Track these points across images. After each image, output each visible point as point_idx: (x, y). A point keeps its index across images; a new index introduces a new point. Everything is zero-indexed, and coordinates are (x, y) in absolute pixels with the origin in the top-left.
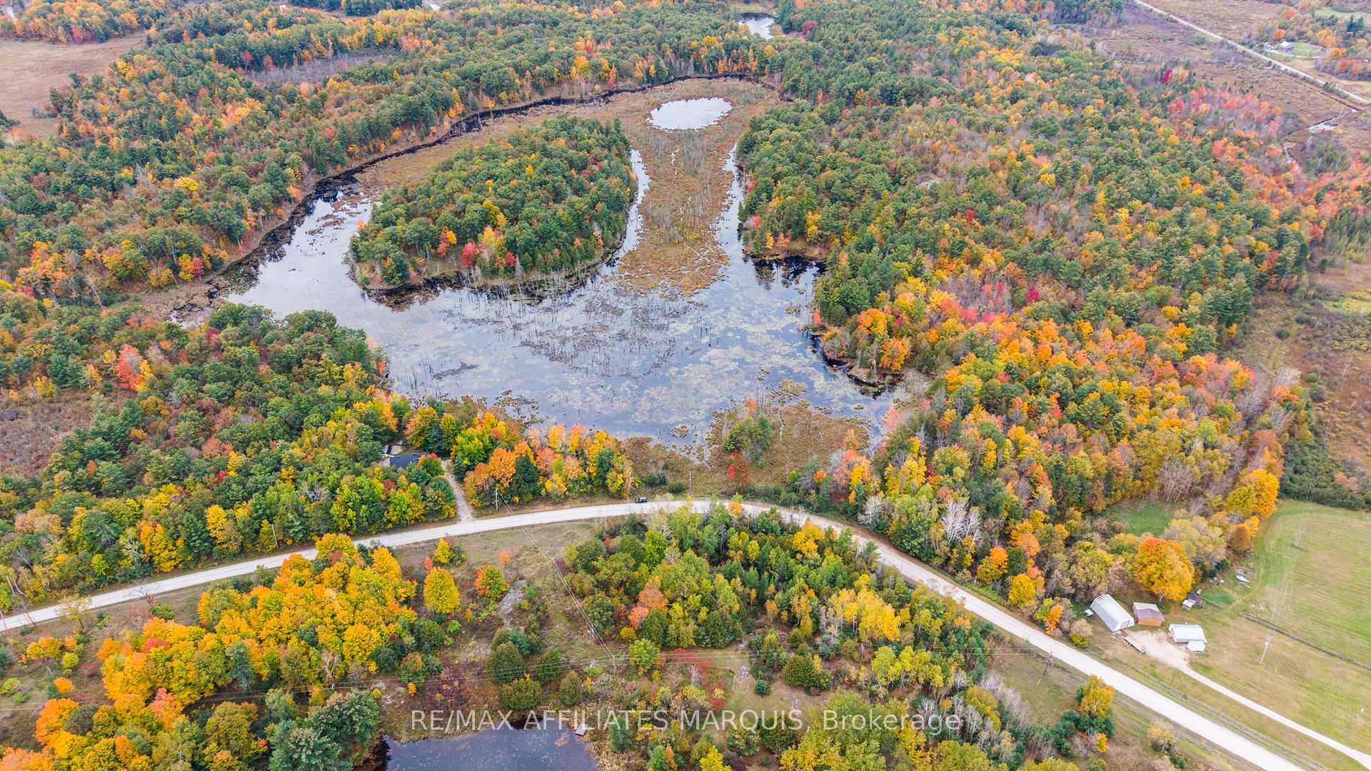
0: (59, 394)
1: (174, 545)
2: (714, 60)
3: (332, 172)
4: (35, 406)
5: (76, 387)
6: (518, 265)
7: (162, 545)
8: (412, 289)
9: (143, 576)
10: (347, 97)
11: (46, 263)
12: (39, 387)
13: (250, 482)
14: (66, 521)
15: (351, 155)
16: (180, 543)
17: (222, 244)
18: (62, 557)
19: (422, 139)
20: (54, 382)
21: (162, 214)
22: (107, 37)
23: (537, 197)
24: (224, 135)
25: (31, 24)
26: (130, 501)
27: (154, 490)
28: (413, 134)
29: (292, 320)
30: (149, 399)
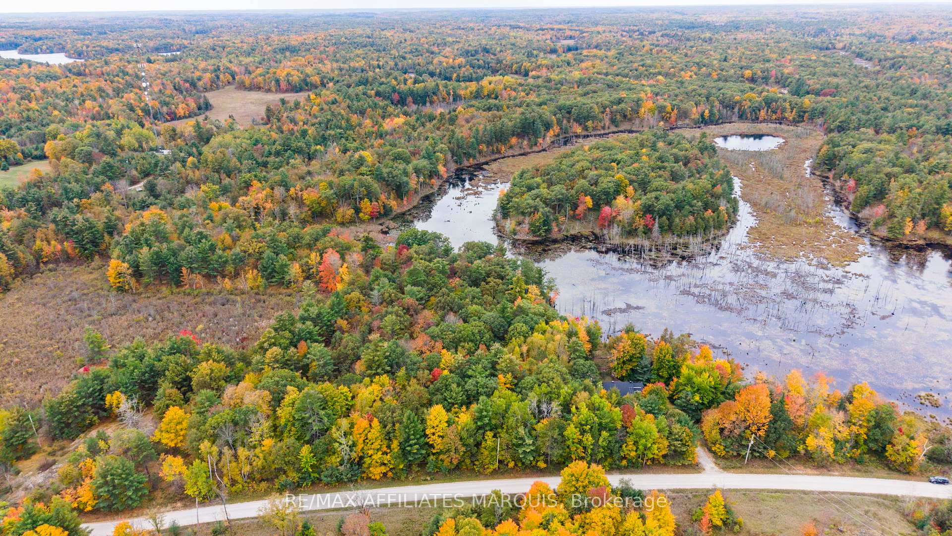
0: (266, 288)
1: (389, 447)
2: (756, 110)
3: (466, 163)
4: (244, 296)
5: (281, 283)
6: (656, 227)
7: (376, 445)
8: (555, 241)
9: (350, 481)
10: (473, 117)
11: (260, 195)
12: (250, 279)
13: (470, 384)
14: (277, 400)
15: (480, 152)
16: (395, 445)
17: (392, 196)
18: (268, 442)
19: (531, 148)
20: (262, 277)
21: (349, 170)
22: (301, 90)
23: (660, 176)
24: (387, 133)
25: (255, 80)
26: (344, 389)
27: (367, 380)
28: (525, 142)
29: (469, 247)
30: (353, 294)
